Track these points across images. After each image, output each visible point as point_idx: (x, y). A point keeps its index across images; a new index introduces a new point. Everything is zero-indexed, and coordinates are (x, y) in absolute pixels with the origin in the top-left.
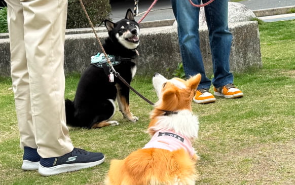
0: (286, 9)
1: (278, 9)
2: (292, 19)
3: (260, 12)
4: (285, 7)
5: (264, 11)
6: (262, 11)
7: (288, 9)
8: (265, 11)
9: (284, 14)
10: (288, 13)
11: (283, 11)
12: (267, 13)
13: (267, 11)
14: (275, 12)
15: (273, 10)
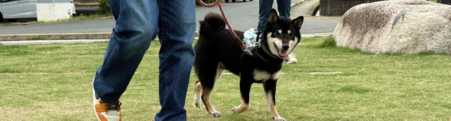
0: (27, 36)
1: (19, 36)
2: (29, 44)
3: (3, 37)
4: (26, 35)
5: (6, 37)
6: (5, 36)
7: (29, 36)
8: (8, 36)
9: (25, 40)
10: (29, 40)
11: (24, 38)
12: (9, 38)
13: (10, 36)
14: (17, 38)
15: (15, 36)
